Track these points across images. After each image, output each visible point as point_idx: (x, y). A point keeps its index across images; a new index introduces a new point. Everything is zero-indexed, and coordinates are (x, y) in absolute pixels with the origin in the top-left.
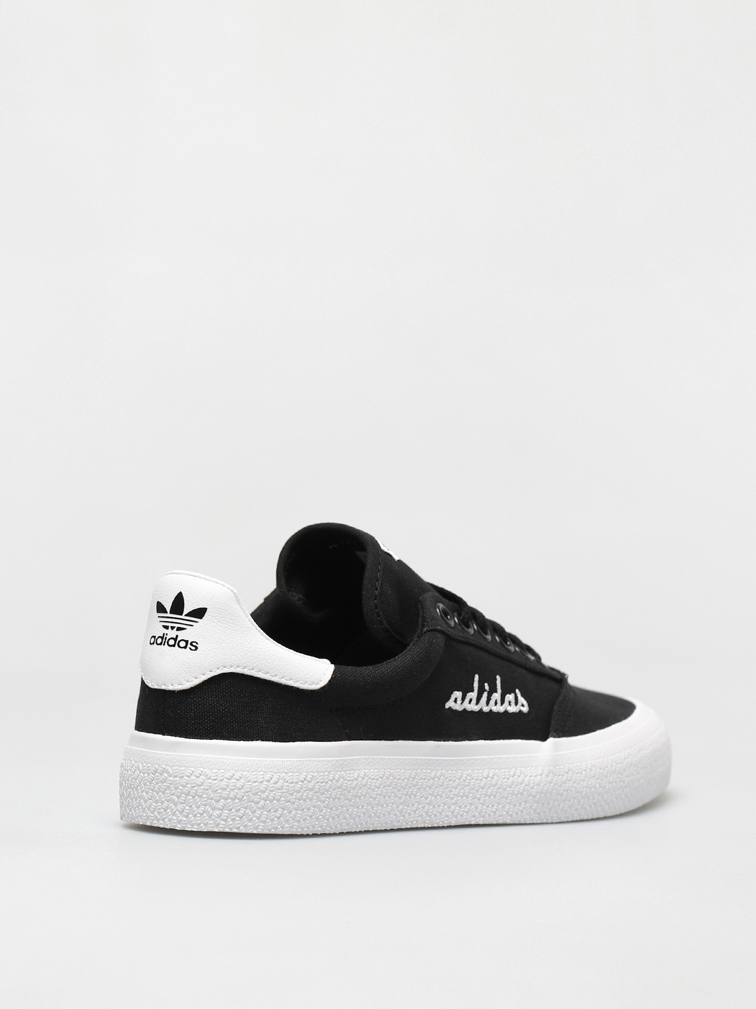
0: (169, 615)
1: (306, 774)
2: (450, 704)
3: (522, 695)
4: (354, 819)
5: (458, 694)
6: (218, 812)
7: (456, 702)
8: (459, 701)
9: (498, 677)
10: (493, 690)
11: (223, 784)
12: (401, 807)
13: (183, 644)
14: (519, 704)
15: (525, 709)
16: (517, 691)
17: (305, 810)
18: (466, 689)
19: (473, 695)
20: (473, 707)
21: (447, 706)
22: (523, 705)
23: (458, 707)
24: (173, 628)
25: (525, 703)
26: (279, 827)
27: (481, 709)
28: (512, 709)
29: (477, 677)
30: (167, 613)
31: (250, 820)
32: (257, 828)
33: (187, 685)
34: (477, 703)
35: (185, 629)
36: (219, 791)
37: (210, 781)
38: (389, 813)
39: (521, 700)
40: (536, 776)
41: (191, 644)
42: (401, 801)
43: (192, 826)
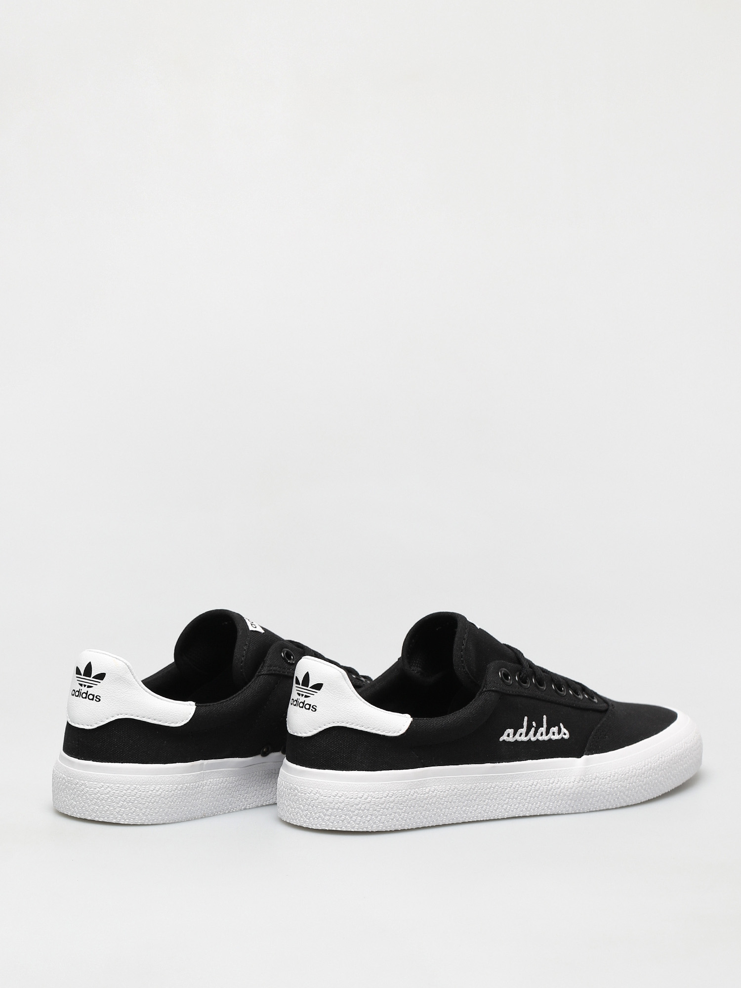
0: (301, 686)
1: (388, 792)
2: (504, 738)
3: (564, 727)
4: (426, 818)
5: (511, 731)
6: (328, 817)
7: (508, 736)
8: (511, 736)
9: (545, 716)
10: (540, 725)
11: (331, 799)
12: (464, 808)
13: (307, 707)
14: (562, 733)
15: (567, 737)
16: (561, 724)
17: (388, 815)
18: (517, 727)
19: (523, 730)
20: (524, 738)
21: (501, 739)
22: (565, 734)
23: (511, 739)
24: (302, 695)
25: (566, 732)
26: (369, 827)
27: (530, 739)
28: (557, 737)
29: (526, 719)
30: (300, 684)
31: (349, 823)
32: (354, 828)
33: (309, 734)
34: (526, 735)
35: (309, 697)
36: (328, 804)
37: (322, 797)
38: (455, 813)
39: (564, 730)
40: (570, 783)
41: (313, 707)
42: (464, 804)
43: (312, 825)
